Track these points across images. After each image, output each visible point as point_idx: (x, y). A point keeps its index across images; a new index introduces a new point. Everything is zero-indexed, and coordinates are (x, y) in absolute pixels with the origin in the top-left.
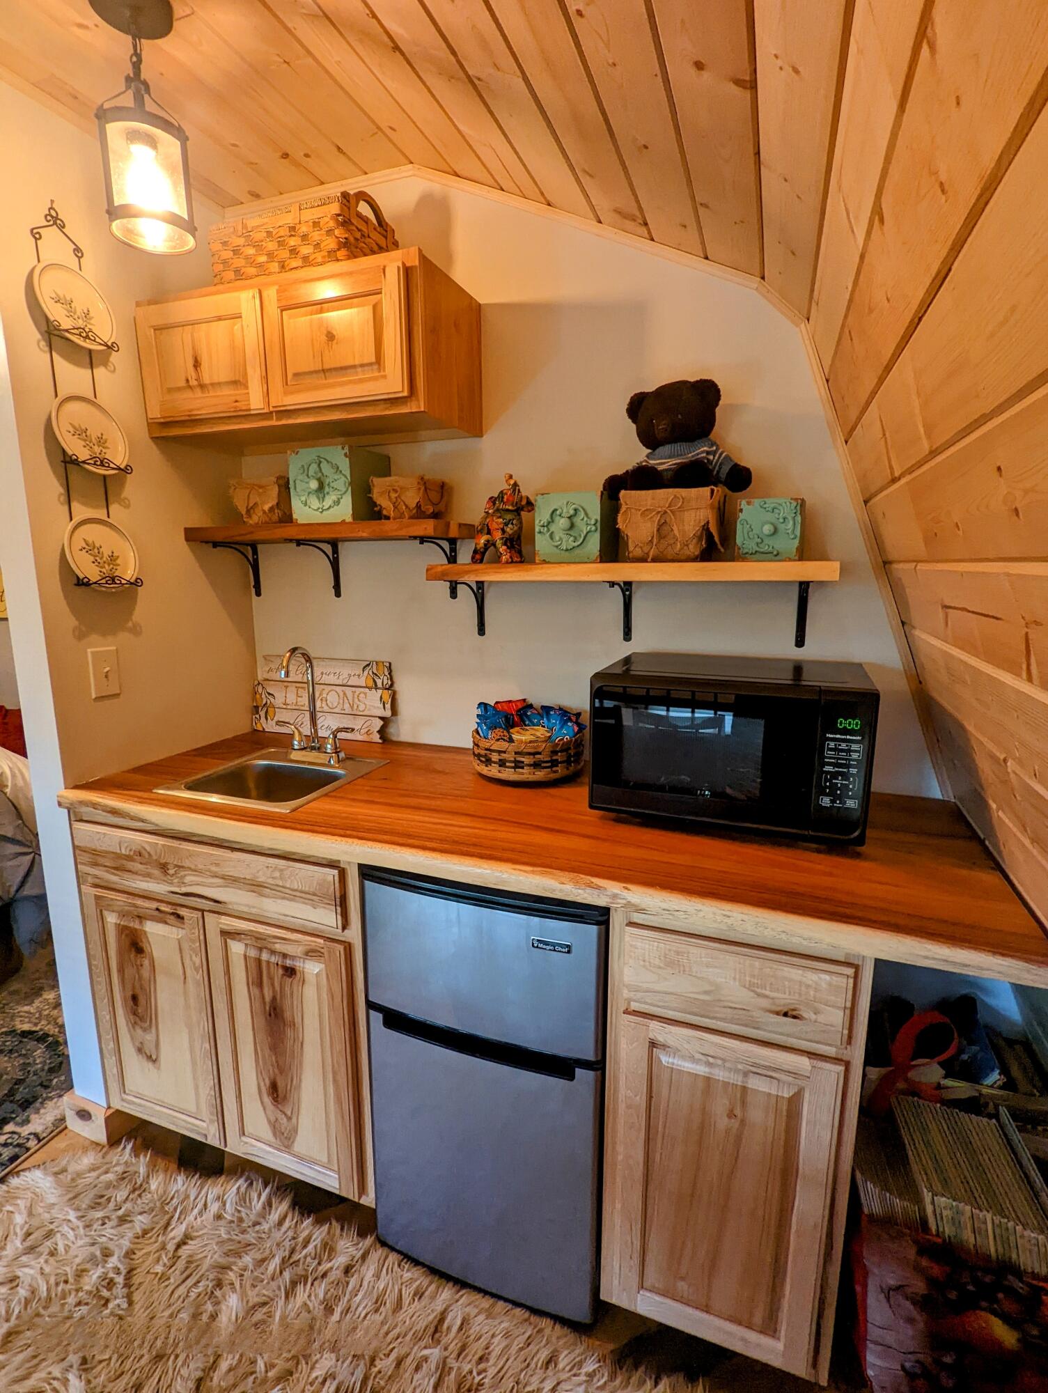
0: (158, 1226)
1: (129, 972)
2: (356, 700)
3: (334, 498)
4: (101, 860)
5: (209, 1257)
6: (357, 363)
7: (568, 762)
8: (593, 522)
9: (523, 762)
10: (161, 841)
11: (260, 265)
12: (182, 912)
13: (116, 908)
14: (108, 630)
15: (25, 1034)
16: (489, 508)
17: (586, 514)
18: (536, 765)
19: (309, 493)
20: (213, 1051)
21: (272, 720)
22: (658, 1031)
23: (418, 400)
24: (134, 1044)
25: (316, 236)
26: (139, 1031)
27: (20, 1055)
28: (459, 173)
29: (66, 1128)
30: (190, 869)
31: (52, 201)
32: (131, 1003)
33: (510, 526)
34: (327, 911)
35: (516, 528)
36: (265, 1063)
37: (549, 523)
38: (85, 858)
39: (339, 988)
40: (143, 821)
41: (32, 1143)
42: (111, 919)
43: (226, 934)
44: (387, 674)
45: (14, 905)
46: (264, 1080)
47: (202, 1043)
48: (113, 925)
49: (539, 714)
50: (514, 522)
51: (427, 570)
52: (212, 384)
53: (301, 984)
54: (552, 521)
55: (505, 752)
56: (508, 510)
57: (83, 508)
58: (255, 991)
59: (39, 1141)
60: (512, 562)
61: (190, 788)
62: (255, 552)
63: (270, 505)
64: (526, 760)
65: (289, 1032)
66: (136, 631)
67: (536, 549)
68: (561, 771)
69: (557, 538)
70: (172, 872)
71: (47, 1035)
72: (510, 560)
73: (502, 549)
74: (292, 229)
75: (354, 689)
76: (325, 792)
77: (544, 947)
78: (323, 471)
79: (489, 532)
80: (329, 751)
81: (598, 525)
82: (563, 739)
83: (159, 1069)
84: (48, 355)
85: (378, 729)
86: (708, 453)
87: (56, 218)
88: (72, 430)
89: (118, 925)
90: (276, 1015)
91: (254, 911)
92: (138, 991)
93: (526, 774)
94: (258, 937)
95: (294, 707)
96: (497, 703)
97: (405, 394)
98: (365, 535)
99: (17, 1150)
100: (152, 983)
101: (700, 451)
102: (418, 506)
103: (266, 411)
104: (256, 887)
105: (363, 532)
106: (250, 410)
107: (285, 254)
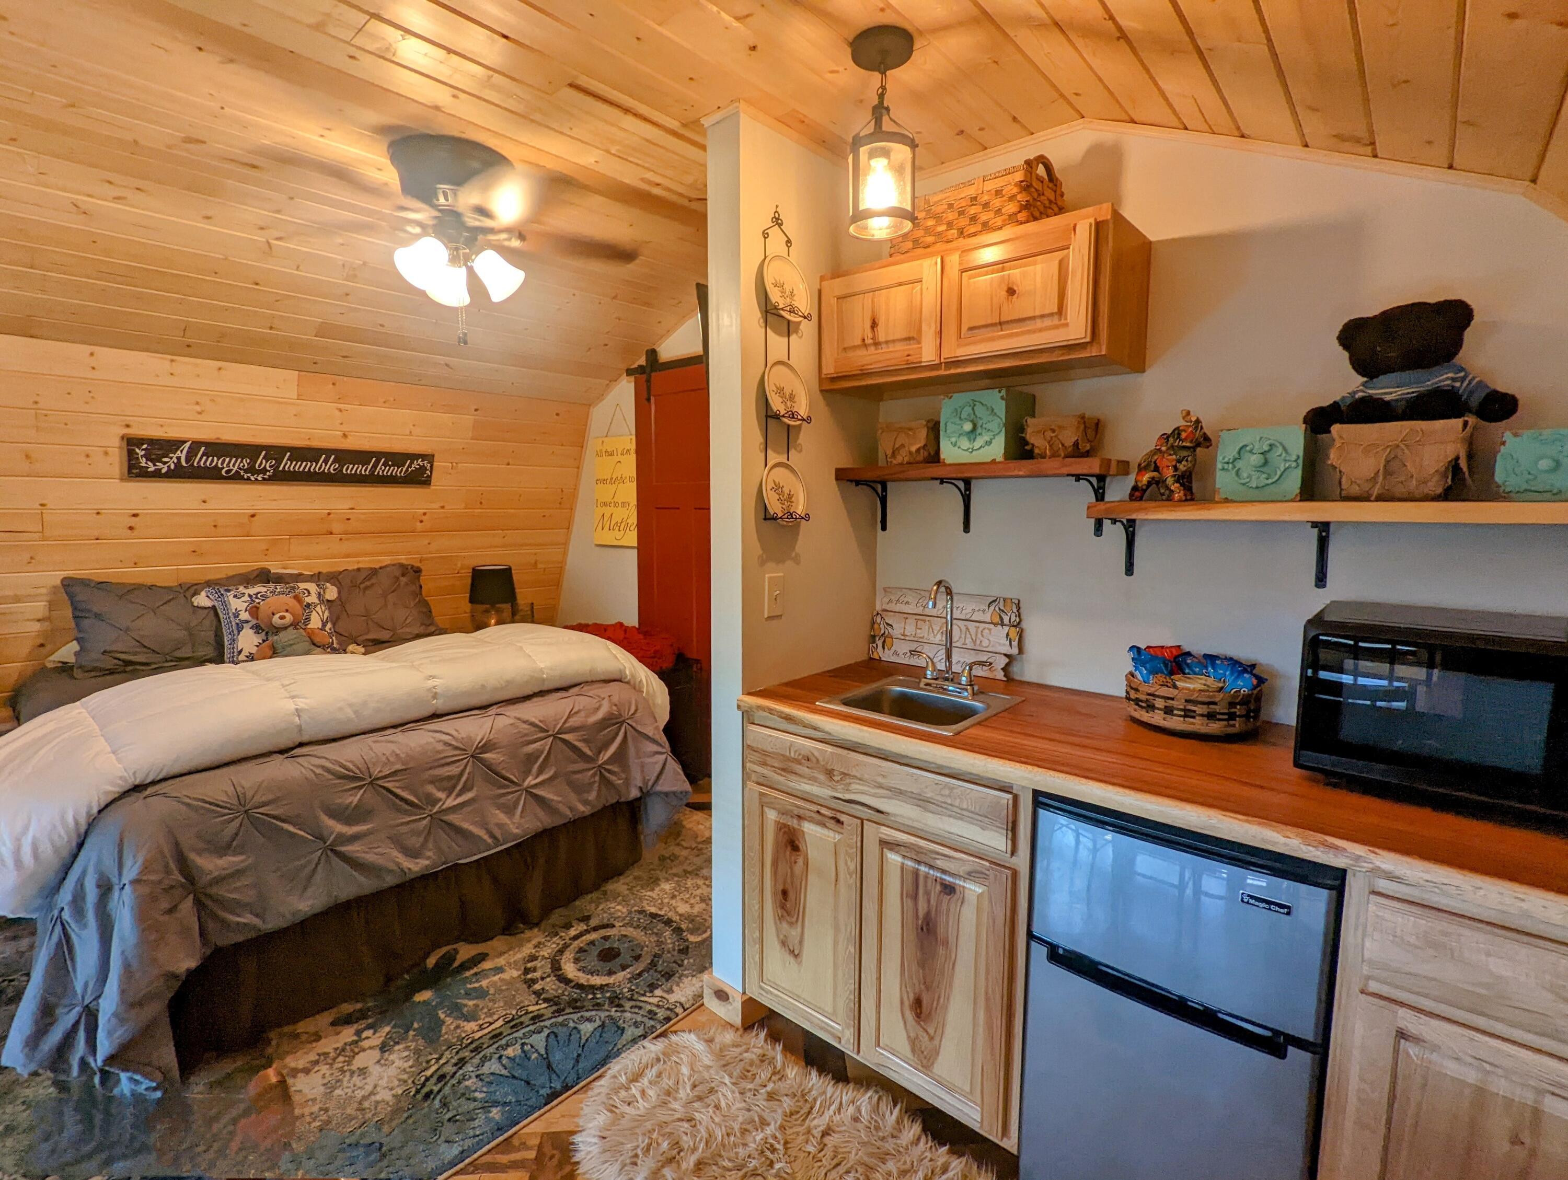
0: (802, 1112)
1: (783, 868)
2: (979, 635)
3: (987, 438)
4: (770, 761)
5: (853, 1153)
6: (1038, 313)
7: (1247, 716)
8: (1294, 458)
9: (1194, 711)
10: (829, 749)
11: (940, 234)
12: (843, 818)
13: (777, 806)
14: (780, 561)
15: (654, 916)
16: (1161, 446)
17: (1285, 449)
18: (1211, 716)
19: (960, 435)
20: (857, 956)
21: (889, 649)
22: (1407, 1020)
23: (1100, 346)
24: (778, 936)
25: (996, 203)
26: (785, 925)
27: (653, 933)
28: (1136, 119)
29: (703, 1005)
30: (855, 777)
31: (777, 206)
32: (780, 896)
33: (1184, 463)
34: (997, 834)
35: (1190, 465)
36: (911, 977)
37: (1235, 460)
38: (755, 757)
39: (1001, 914)
40: (815, 729)
41: (679, 1010)
42: (772, 815)
43: (885, 844)
44: (1015, 610)
45: (648, 799)
46: (907, 992)
47: (848, 945)
48: (773, 823)
49: (1200, 662)
50: (1189, 459)
51: (1089, 508)
52: (887, 342)
53: (959, 904)
54: (1239, 457)
55: (1172, 699)
56: (1184, 447)
57: (774, 455)
58: (909, 903)
59: (685, 1010)
60: (1186, 500)
61: (846, 703)
62: (884, 489)
63: (917, 446)
64: (1199, 709)
65: (941, 950)
66: (797, 560)
67: (1217, 486)
68: (1238, 725)
69: (1245, 475)
70: (836, 778)
71: (672, 921)
72: (1184, 498)
73: (1175, 487)
74: (974, 199)
75: (978, 624)
76: (976, 721)
77: (1257, 903)
78: (977, 412)
79: (1156, 469)
80: (963, 683)
81: (1300, 461)
82: (1239, 691)
83: (800, 963)
84: (763, 330)
85: (1003, 666)
86: (1453, 379)
87: (778, 219)
88: (775, 389)
89: (777, 823)
90: (928, 930)
91: (916, 824)
92: (789, 887)
93: (1198, 725)
94: (918, 850)
95: (912, 638)
96: (1148, 647)
97: (1088, 339)
98: (1021, 473)
99: (669, 1012)
100: (803, 882)
101: (1442, 378)
102: (1076, 444)
103: (937, 362)
104: (922, 801)
105: (1020, 470)
106: (921, 362)
107: (964, 222)
